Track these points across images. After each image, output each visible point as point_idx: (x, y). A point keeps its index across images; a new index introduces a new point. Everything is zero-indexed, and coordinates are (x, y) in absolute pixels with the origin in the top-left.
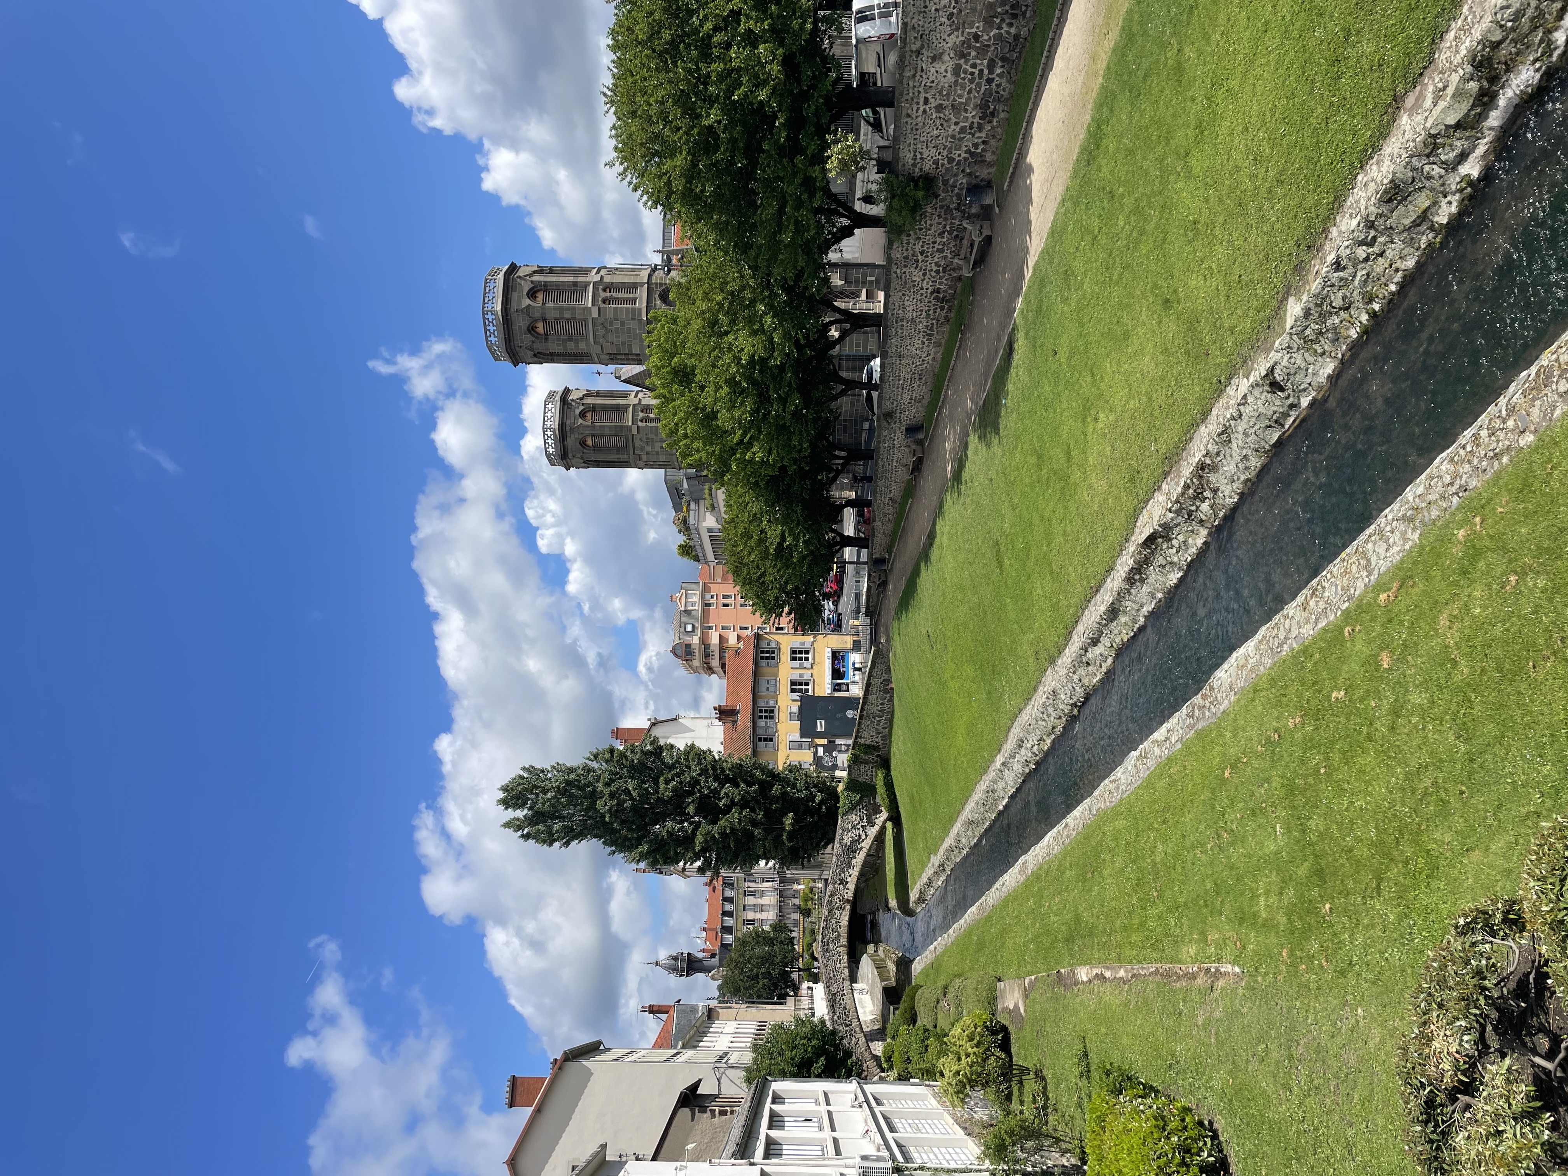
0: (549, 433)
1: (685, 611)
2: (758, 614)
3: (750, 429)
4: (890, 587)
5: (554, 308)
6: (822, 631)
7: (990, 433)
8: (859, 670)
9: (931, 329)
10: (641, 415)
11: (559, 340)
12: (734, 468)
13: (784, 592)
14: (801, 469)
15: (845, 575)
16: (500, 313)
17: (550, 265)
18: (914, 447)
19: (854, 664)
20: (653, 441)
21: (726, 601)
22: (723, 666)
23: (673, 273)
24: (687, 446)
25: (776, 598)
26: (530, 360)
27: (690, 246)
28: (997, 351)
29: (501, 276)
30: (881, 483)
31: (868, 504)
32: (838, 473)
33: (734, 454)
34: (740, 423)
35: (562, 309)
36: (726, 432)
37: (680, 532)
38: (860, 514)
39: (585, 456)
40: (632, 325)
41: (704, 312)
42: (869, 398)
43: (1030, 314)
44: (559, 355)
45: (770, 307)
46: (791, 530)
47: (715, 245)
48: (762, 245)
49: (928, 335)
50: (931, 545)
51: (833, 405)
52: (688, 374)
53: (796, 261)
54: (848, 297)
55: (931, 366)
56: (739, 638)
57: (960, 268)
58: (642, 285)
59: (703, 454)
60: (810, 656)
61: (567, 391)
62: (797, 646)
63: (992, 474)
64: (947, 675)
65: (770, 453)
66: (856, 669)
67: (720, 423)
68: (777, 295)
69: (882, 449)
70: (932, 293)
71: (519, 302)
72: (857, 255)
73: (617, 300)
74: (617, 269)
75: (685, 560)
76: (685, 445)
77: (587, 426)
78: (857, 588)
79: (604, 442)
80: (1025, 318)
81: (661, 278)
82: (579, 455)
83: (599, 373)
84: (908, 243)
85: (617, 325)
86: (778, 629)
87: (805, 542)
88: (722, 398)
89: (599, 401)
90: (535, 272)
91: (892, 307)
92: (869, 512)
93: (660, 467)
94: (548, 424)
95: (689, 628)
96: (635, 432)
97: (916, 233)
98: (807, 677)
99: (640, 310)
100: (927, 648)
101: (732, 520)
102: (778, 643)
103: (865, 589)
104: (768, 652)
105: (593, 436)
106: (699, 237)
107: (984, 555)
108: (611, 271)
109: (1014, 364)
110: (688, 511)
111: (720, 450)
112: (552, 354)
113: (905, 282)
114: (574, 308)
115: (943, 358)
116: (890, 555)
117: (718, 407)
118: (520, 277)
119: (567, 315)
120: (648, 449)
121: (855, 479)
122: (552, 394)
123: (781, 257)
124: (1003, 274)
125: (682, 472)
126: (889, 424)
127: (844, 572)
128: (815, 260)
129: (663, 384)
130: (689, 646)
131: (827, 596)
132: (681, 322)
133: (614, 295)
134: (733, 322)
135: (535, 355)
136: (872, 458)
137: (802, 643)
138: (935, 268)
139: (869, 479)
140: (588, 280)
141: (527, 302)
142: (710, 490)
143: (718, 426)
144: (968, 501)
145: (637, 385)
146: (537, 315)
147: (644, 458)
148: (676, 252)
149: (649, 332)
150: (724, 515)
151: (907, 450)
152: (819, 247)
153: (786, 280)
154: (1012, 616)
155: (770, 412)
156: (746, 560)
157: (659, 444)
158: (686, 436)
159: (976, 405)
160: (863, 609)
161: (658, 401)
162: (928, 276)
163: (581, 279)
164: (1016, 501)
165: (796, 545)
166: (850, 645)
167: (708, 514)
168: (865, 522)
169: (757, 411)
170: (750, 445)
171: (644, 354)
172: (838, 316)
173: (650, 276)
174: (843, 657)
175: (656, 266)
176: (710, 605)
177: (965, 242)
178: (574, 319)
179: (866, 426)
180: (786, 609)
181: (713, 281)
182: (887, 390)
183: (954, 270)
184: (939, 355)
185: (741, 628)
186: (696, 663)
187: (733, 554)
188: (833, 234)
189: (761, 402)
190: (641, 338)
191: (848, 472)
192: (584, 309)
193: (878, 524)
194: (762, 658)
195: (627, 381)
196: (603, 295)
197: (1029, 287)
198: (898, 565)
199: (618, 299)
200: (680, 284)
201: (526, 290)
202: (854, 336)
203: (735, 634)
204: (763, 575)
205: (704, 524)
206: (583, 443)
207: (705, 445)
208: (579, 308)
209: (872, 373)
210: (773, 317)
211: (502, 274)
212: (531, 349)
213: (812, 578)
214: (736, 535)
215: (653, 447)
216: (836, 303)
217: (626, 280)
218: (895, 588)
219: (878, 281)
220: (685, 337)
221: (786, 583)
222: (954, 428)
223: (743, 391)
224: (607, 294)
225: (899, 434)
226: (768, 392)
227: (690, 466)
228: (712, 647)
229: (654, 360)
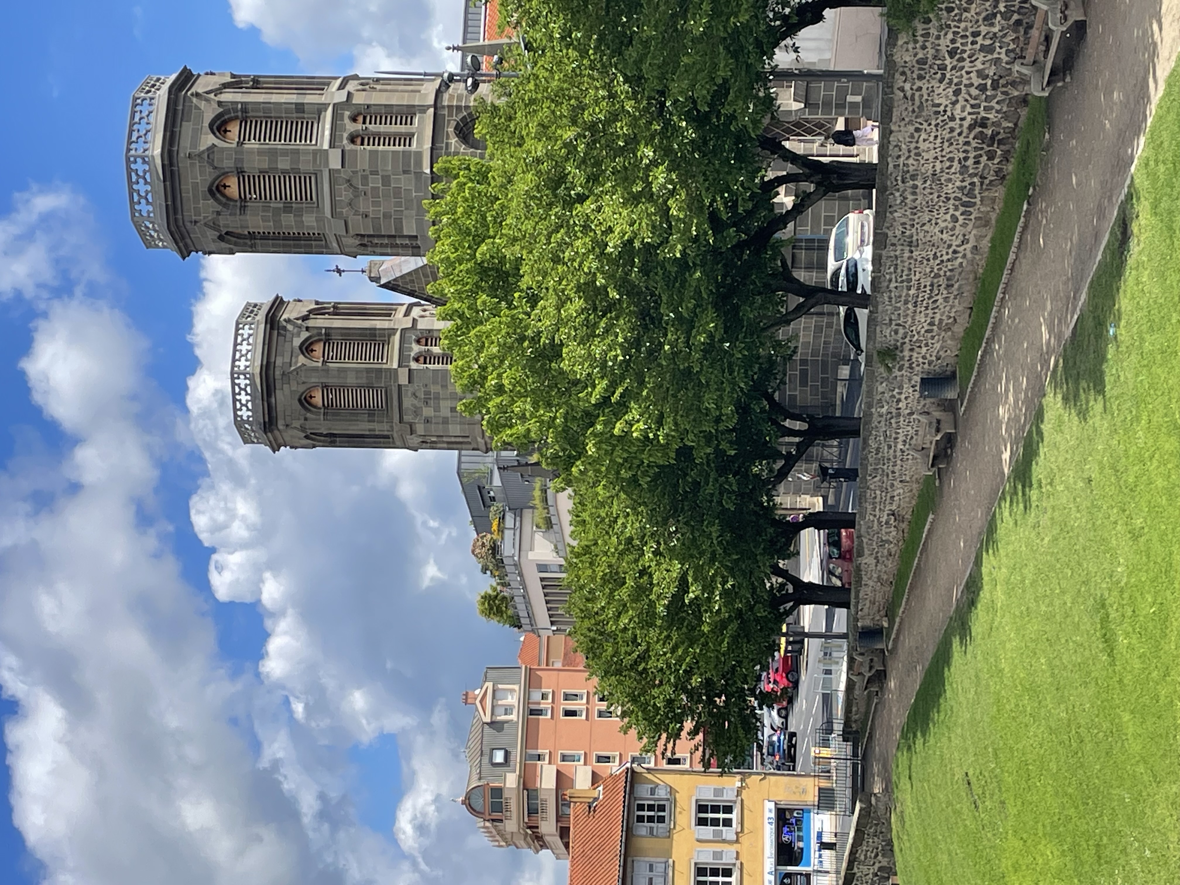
0: (242, 382)
1: (492, 724)
2: (633, 732)
3: (623, 378)
4: (892, 684)
5: (260, 152)
6: (757, 767)
7: (1086, 391)
8: (830, 846)
9: (970, 194)
10: (416, 348)
11: (266, 209)
12: (591, 449)
13: (685, 690)
14: (719, 453)
15: (803, 659)
16: (158, 161)
17: (252, 73)
18: (937, 414)
19: (820, 835)
20: (437, 398)
21: (571, 706)
22: (564, 832)
23: (484, 88)
24: (502, 409)
25: (670, 702)
26: (213, 247)
27: (515, 39)
28: (1097, 237)
29: (162, 95)
30: (874, 483)
31: (849, 522)
32: (791, 461)
33: (592, 424)
34: (603, 365)
35: (273, 153)
36: (576, 382)
37: (484, 570)
38: (833, 542)
39: (308, 424)
40: (405, 182)
41: (538, 161)
42: (851, 321)
43: (1162, 168)
44: (265, 237)
45: (664, 152)
46: (698, 569)
47: (563, 38)
48: (650, 38)
49: (965, 205)
50: (972, 603)
51: (781, 334)
52: (507, 273)
53: (715, 67)
54: (810, 132)
55: (972, 262)
56: (595, 778)
57: (1025, 81)
58: (423, 109)
59: (533, 425)
60: (734, 816)
61: (278, 304)
62: (708, 796)
63: (1092, 469)
64: (1006, 864)
65: (660, 423)
66: (825, 846)
67: (565, 365)
68: (676, 129)
69: (875, 418)
70: (971, 128)
71: (195, 142)
72: (827, 56)
73: (377, 138)
74: (378, 80)
75: (494, 622)
76: (499, 406)
77: (315, 369)
78: (827, 683)
79: (347, 399)
80: (1152, 176)
81: (460, 98)
82: (297, 424)
83: (339, 271)
84: (927, 35)
85: (376, 182)
86: (671, 761)
87: (725, 593)
88: (570, 318)
89: (338, 323)
90: (225, 86)
91: (895, 152)
92: (850, 537)
93: (451, 445)
94: (242, 364)
95: (499, 757)
96: (403, 380)
97: (939, 19)
98: (728, 859)
99: (419, 155)
100: (965, 807)
101: (587, 550)
102: (672, 791)
103: (842, 686)
104: (651, 808)
105: (325, 387)
106: (534, 22)
107: (1077, 626)
108: (366, 84)
109: (1131, 262)
110: (501, 530)
111: (566, 416)
112: (252, 236)
113: (921, 107)
114: (297, 152)
115: (993, 248)
116: (891, 623)
117: (561, 336)
118: (197, 95)
119: (283, 164)
120: (428, 412)
121: (823, 472)
122: (250, 309)
123: (685, 60)
124: (1109, 93)
125: (493, 454)
126: (889, 370)
127: (800, 652)
128: (748, 66)
129: (459, 292)
130: (497, 792)
131: (767, 700)
132: (496, 178)
133: (372, 127)
134: (594, 179)
135: (221, 238)
136: (856, 433)
137: (718, 792)
138: (977, 81)
139: (851, 475)
140: (323, 100)
141: (209, 139)
142: (544, 491)
143: (561, 372)
144: (1045, 520)
145: (411, 294)
146: (228, 164)
147: (420, 429)
148: (491, 50)
149: (434, 197)
150: (569, 540)
151: (924, 419)
152: (758, 44)
153: (694, 102)
154: (1135, 747)
155: (661, 345)
156: (611, 627)
157: (449, 404)
158: (500, 389)
159: (1059, 337)
160: (838, 727)
161: (449, 325)
162: (964, 95)
163: (311, 98)
164: (1139, 522)
165: (709, 599)
166: (812, 797)
167: (539, 537)
168: (841, 557)
169: (637, 343)
170: (623, 407)
171: (425, 237)
172: (790, 168)
173: (439, 93)
174: (799, 821)
175: (451, 77)
176: (539, 712)
177: (1035, 34)
178: (297, 171)
179: (845, 372)
180: (689, 725)
181: (558, 104)
182: (885, 306)
183: (1013, 84)
184: (985, 244)
185: (601, 759)
186: (511, 825)
187: (587, 614)
188: (785, 18)
189: (646, 327)
190: (419, 205)
191: (809, 460)
192: (315, 153)
193: (867, 560)
194: (641, 819)
195: (391, 286)
196: (351, 127)
197: (1160, 118)
198: (908, 642)
199: (379, 134)
200: (495, 108)
201: (209, 116)
202: (822, 203)
203: (589, 769)
204: (644, 657)
205: (531, 556)
206: (305, 401)
207: (536, 405)
208: (306, 152)
209: (855, 275)
210: (669, 170)
211: (165, 88)
212: (215, 226)
213: (740, 663)
214: (593, 579)
215: (437, 409)
216: (787, 144)
217: (394, 100)
218: (901, 685)
219: (867, 103)
220: (503, 207)
221: (689, 673)
222: (1016, 380)
223: (612, 305)
224: (359, 126)
225: (907, 389)
226: (657, 309)
227: (506, 446)
228: (542, 796)
229: (444, 247)
